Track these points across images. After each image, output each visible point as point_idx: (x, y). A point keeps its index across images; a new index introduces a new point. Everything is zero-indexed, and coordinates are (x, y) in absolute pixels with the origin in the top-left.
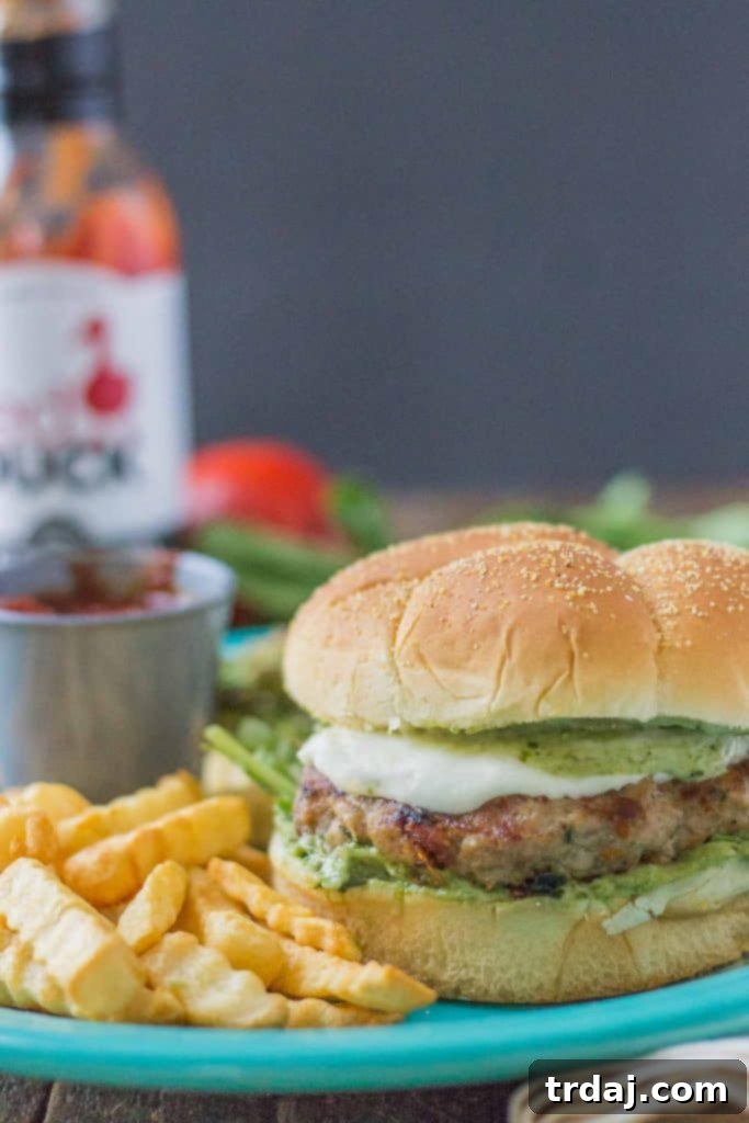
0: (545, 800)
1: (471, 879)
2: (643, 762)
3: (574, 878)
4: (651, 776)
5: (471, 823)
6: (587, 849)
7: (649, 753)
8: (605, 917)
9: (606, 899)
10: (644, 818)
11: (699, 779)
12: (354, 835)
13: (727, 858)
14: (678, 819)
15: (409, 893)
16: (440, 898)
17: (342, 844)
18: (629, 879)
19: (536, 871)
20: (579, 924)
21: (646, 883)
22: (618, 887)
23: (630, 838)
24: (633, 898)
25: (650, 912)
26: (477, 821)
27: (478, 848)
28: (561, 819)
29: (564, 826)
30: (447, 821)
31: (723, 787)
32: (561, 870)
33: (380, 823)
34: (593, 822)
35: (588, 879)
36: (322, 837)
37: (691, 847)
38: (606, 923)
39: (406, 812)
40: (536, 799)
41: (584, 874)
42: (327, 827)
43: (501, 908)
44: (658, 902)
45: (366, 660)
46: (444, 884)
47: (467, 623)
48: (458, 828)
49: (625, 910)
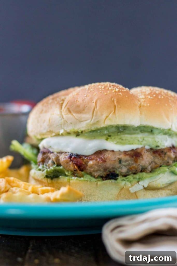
0: (113, 151)
1: (91, 174)
2: (142, 141)
3: (121, 175)
4: (144, 146)
5: (91, 157)
6: (125, 166)
7: (144, 139)
8: (130, 187)
9: (130, 182)
10: (142, 158)
11: (158, 148)
12: (56, 163)
13: (166, 171)
14: (152, 159)
15: (72, 180)
16: (81, 180)
17: (52, 166)
18: (137, 176)
19: (110, 172)
20: (122, 189)
21: (142, 177)
22: (134, 178)
23: (138, 163)
24: (138, 182)
25: (143, 186)
26: (93, 157)
27: (93, 164)
28: (118, 156)
29: (119, 159)
30: (84, 157)
31: (165, 151)
32: (117, 172)
33: (64, 158)
34: (127, 158)
35: (125, 176)
36: (46, 165)
37: (156, 168)
38: (130, 189)
39: (72, 154)
40: (111, 151)
41: (124, 174)
42: (48, 162)
43: (99, 183)
44: (145, 183)
45: (53, 114)
46: (82, 176)
47: (83, 100)
48: (87, 159)
49: (136, 185)
